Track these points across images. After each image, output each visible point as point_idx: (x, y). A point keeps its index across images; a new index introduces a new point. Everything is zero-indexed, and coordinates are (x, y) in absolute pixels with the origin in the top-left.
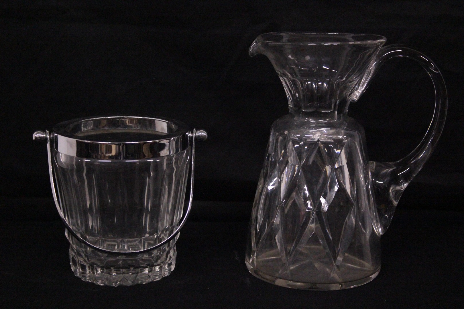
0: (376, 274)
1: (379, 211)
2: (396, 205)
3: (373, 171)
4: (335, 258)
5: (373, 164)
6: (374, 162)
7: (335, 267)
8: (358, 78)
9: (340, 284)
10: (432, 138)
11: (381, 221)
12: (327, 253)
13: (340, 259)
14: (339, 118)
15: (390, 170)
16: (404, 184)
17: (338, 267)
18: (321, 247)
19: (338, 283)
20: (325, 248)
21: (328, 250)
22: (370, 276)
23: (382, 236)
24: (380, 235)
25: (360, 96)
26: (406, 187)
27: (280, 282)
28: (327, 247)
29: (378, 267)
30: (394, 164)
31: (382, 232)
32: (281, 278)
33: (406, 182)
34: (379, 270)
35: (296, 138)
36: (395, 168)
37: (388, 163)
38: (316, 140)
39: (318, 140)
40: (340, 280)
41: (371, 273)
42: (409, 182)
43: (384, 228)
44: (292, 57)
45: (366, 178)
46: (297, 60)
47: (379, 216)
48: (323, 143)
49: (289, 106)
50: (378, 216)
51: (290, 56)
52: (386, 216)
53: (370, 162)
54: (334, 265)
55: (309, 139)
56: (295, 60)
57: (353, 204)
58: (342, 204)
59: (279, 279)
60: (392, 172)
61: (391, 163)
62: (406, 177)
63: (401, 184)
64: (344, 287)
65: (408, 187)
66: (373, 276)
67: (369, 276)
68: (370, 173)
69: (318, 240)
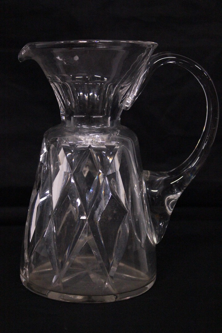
0: (152, 284)
1: (153, 220)
2: (170, 214)
3: (148, 180)
4: (109, 269)
5: (147, 174)
6: (149, 171)
7: (109, 278)
8: (129, 84)
9: (114, 295)
10: (206, 143)
11: (155, 229)
12: (100, 264)
13: (114, 268)
14: (112, 125)
15: (164, 178)
16: (177, 193)
17: (112, 277)
18: (94, 257)
19: (112, 295)
20: (98, 258)
21: (102, 261)
22: (146, 286)
23: (157, 245)
24: (155, 244)
25: (132, 103)
26: (179, 196)
27: (53, 296)
28: (101, 258)
29: (153, 277)
30: (167, 173)
31: (157, 240)
32: (53, 291)
33: (180, 190)
34: (154, 279)
35: (67, 145)
36: (169, 176)
37: (161, 172)
38: (88, 146)
39: (90, 146)
40: (115, 292)
41: (146, 283)
42: (183, 191)
43: (159, 237)
44: (60, 58)
45: (140, 187)
46: (66, 61)
47: (154, 225)
48: (95, 149)
49: (61, 113)
50: (152, 226)
51: (58, 58)
52: (160, 224)
53: (144, 171)
54: (108, 275)
55: (81, 145)
56: (64, 62)
57: (127, 212)
58: (115, 212)
59: (52, 292)
60: (165, 180)
61: (164, 173)
62: (179, 186)
63: (175, 193)
64: (118, 299)
65: (181, 195)
66: (149, 286)
67: (144, 286)
68: (144, 183)
69: (91, 250)
